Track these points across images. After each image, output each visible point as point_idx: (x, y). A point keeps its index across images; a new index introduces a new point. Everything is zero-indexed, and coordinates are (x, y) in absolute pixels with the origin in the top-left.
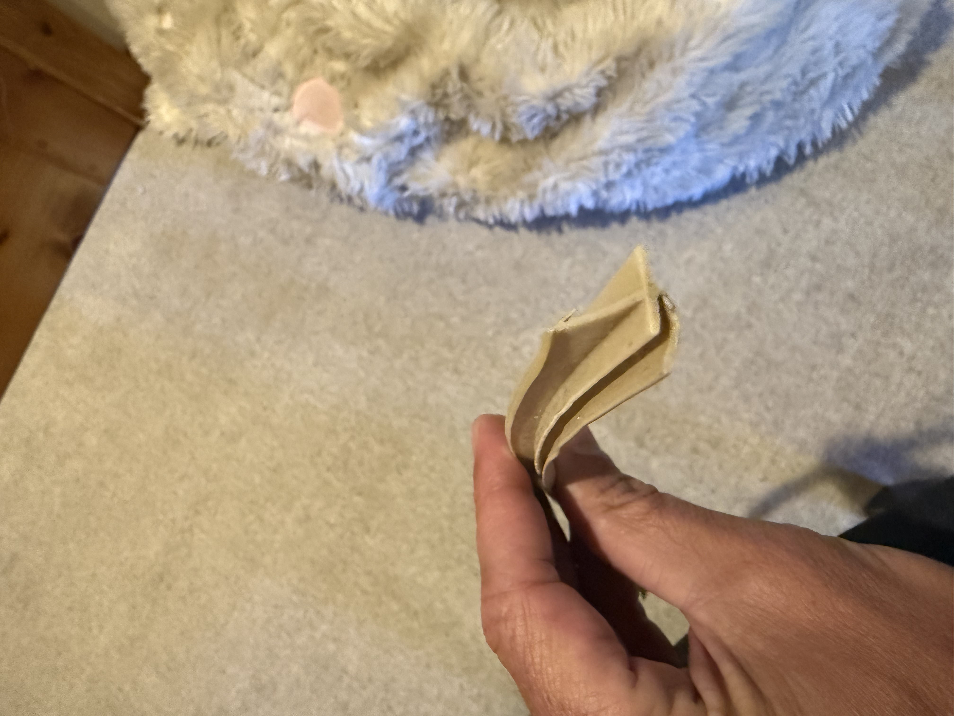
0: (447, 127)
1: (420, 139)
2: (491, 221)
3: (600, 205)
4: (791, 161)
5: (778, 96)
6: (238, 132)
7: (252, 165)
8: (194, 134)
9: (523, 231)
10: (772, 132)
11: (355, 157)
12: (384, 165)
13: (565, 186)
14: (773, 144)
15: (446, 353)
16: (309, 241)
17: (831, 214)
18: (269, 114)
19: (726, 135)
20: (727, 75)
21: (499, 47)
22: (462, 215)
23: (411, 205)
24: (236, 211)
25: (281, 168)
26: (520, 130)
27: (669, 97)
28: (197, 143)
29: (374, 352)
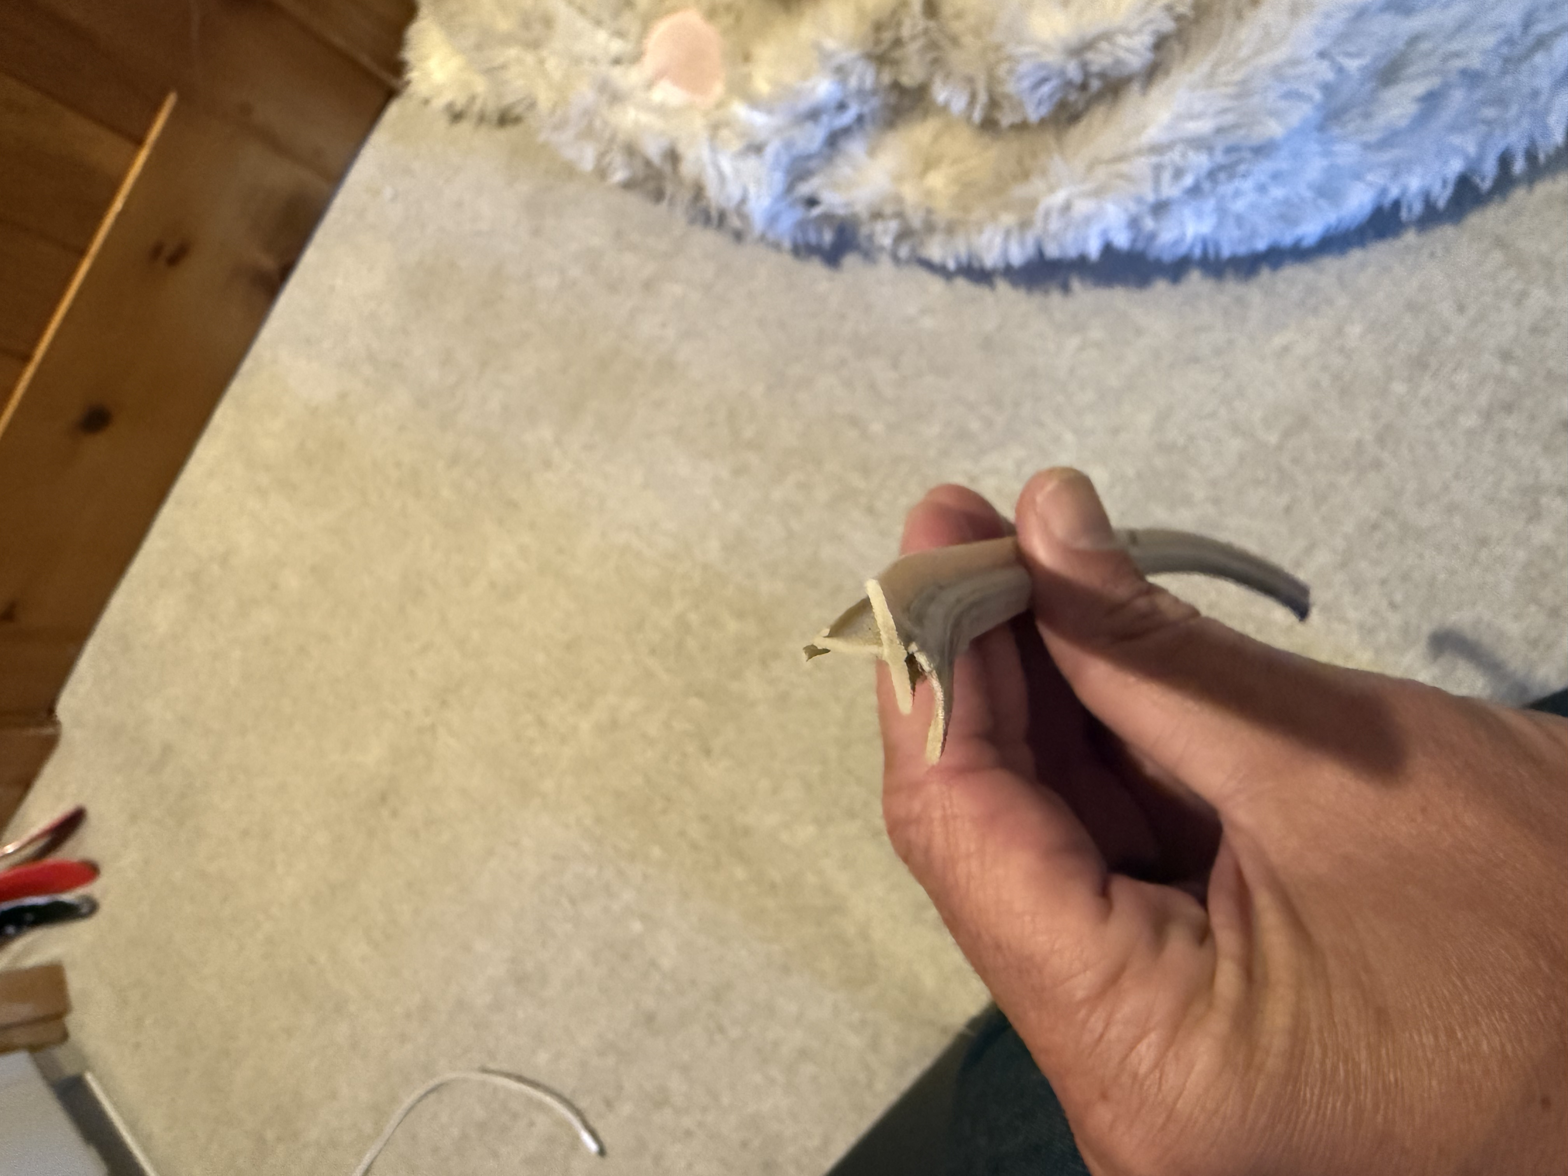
0: (893, 99)
1: (847, 118)
2: (951, 265)
3: (1140, 246)
4: (1486, 185)
5: (1475, 62)
6: (554, 95)
7: (570, 153)
8: (478, 104)
9: (1002, 286)
10: (1455, 128)
11: (736, 145)
12: (785, 159)
13: (1082, 207)
14: (1457, 151)
15: (857, 481)
16: (648, 286)
17: (1548, 281)
18: (604, 67)
19: (1375, 130)
20: (1387, 17)
22: (904, 251)
23: (819, 232)
24: (536, 232)
25: (617, 159)
26: (1019, 105)
27: (1280, 54)
28: (482, 119)
29: (739, 471)
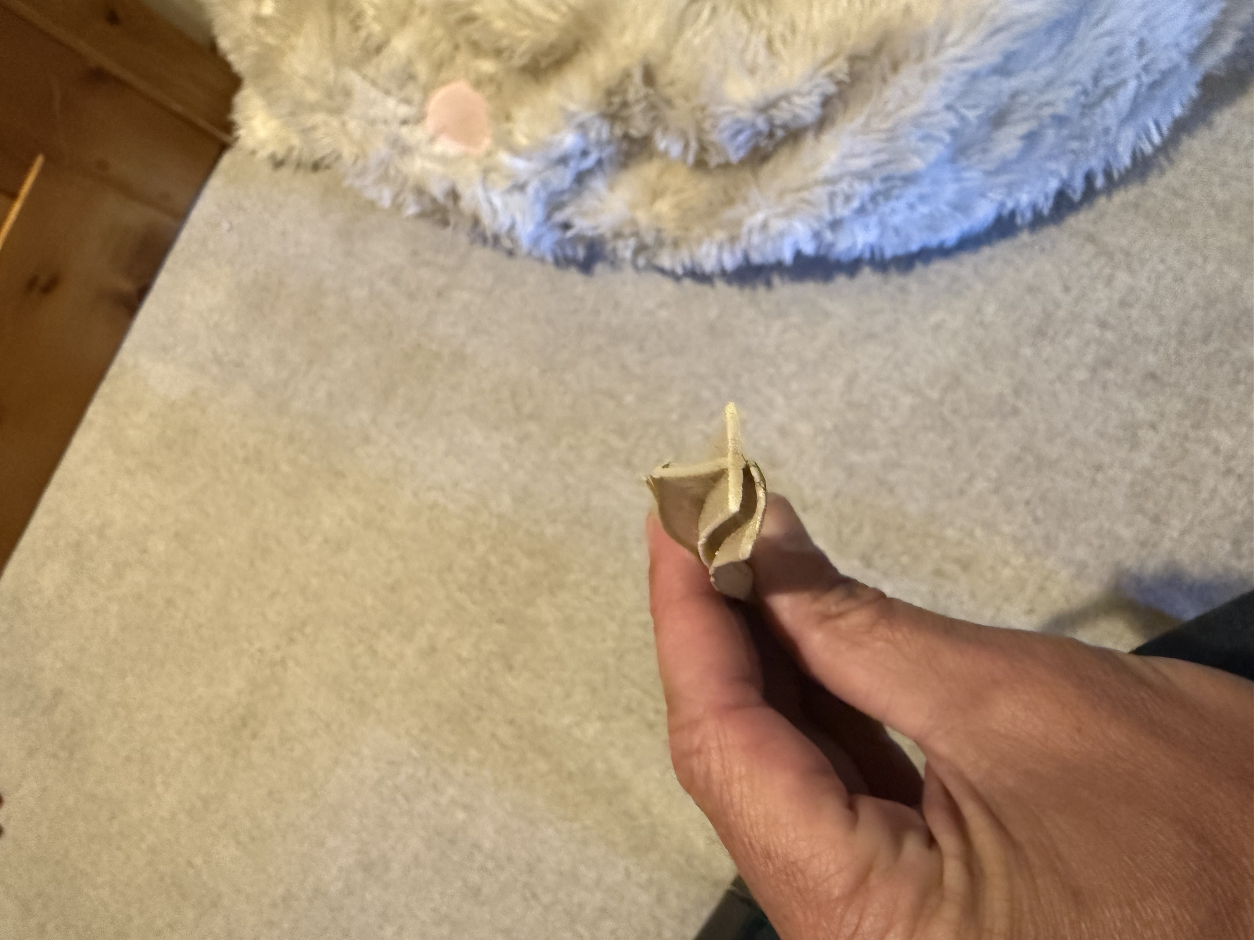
0: (625, 146)
1: (589, 162)
2: (679, 271)
3: (822, 252)
4: (1077, 197)
5: (1061, 109)
6: (355, 150)
7: (371, 193)
8: (295, 153)
9: (720, 285)
10: (1050, 157)
11: (506, 184)
12: (543, 195)
13: (777, 225)
14: (1052, 173)
15: (616, 442)
16: (441, 294)
17: (1129, 266)
18: (395, 127)
19: (992, 161)
20: (994, 79)
21: (697, 41)
22: (641, 261)
23: (574, 248)
24: (349, 254)
25: (409, 197)
26: (722, 150)
27: (917, 108)
28: (299, 165)
29: (524, 438)
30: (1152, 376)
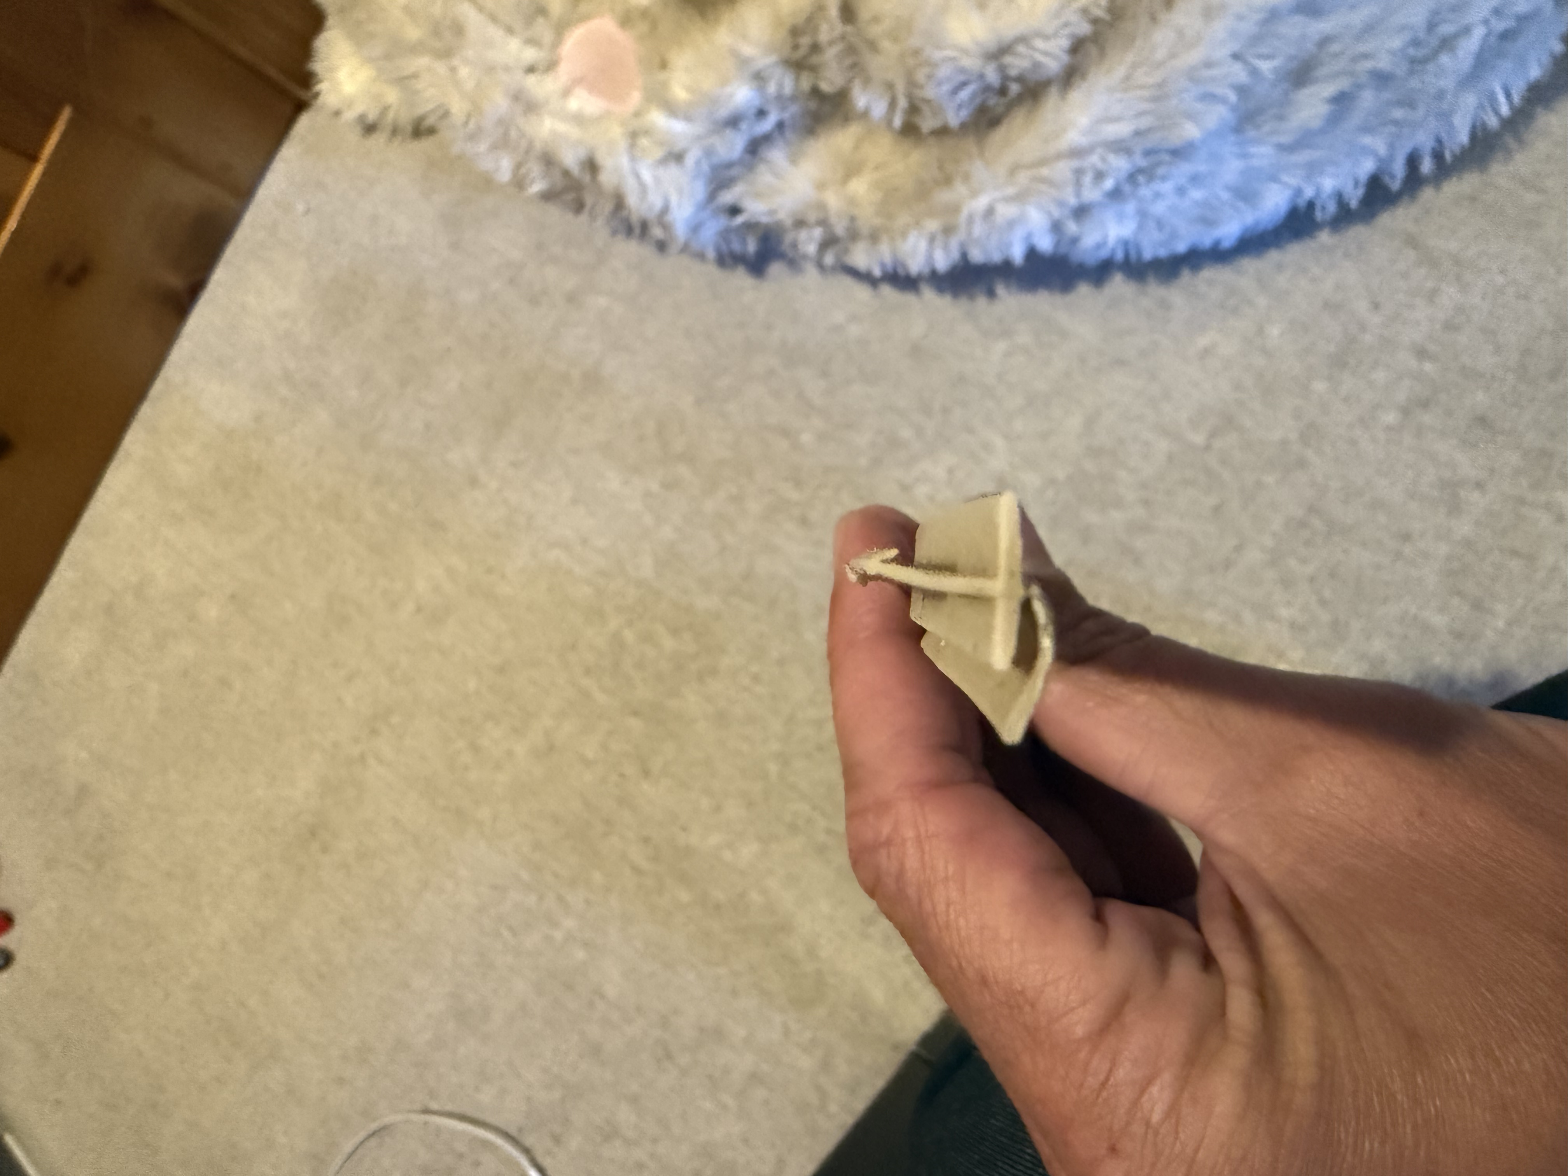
0: (813, 105)
1: (767, 125)
2: (877, 272)
3: (1063, 250)
4: (1395, 185)
5: (1384, 63)
6: (467, 105)
7: (486, 164)
8: (391, 115)
9: (928, 294)
10: (1366, 129)
11: (659, 153)
12: (705, 167)
13: (1005, 211)
14: (1366, 151)
15: (789, 492)
16: (572, 299)
17: (1458, 278)
18: (518, 76)
19: (1287, 133)
20: (1298, 19)
22: (829, 259)
23: (744, 242)
24: (455, 246)
25: (535, 169)
26: (937, 110)
27: (1194, 57)
28: (395, 131)
29: (669, 485)
30: (1482, 421)
